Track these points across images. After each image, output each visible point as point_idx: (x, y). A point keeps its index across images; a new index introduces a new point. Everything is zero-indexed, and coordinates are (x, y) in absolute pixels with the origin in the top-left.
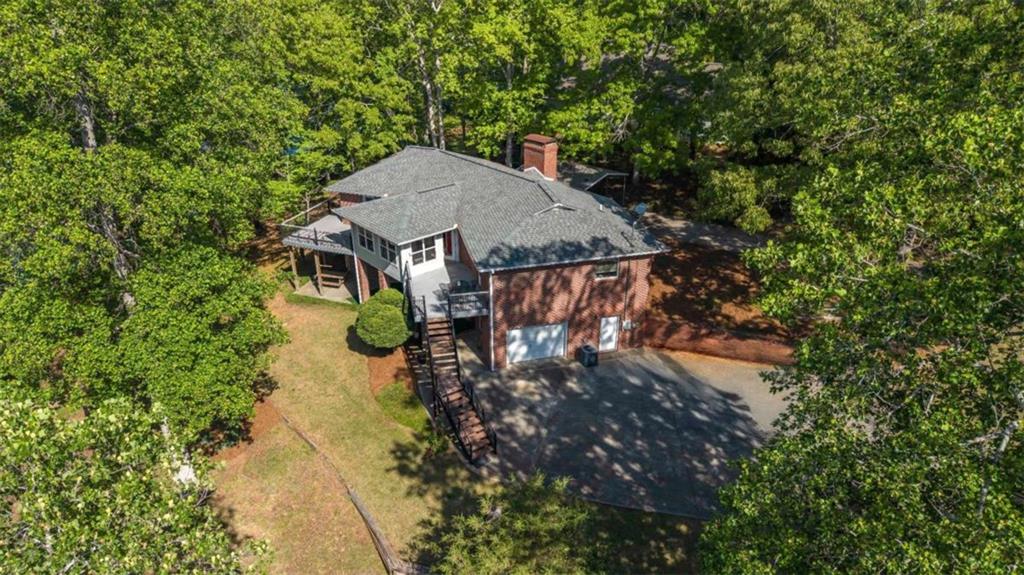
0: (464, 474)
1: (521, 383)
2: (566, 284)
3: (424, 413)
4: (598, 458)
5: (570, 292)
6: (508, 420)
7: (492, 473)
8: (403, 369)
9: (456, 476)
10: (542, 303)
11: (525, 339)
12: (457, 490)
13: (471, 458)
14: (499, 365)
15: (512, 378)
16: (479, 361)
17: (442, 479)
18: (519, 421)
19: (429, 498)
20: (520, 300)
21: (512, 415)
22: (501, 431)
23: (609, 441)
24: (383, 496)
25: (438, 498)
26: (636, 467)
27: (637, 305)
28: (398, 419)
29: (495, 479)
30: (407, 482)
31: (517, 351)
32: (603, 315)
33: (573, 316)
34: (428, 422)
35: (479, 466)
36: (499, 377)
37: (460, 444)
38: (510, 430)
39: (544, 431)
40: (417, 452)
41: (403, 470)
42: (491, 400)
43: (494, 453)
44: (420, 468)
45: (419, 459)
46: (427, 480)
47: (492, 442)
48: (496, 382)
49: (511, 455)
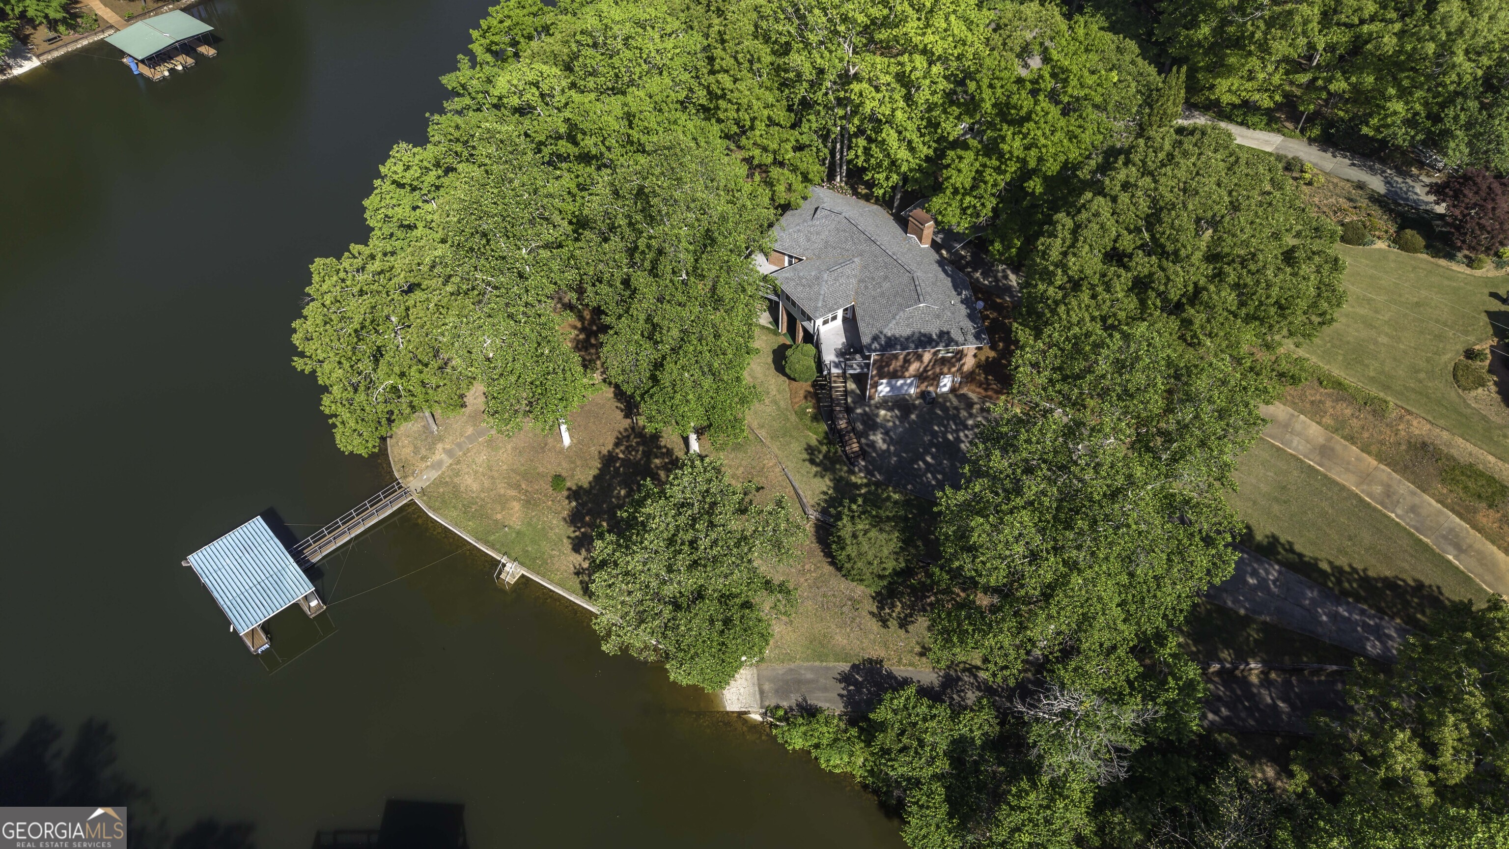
0: (845, 468)
1: (883, 412)
2: (919, 358)
3: (823, 427)
4: (920, 469)
5: (922, 362)
6: (872, 437)
7: (860, 471)
8: (809, 392)
9: (841, 470)
10: (902, 367)
11: (889, 384)
12: (841, 477)
13: (851, 461)
14: (871, 398)
15: (877, 408)
16: (858, 391)
17: (833, 471)
18: (878, 438)
19: (827, 479)
20: (888, 365)
21: (874, 434)
22: (867, 445)
23: (929, 459)
24: (803, 475)
25: (831, 480)
26: (939, 477)
27: (966, 368)
28: (809, 429)
29: (862, 475)
30: (815, 469)
31: (884, 389)
32: (942, 373)
33: (921, 374)
34: (826, 433)
35: (854, 466)
36: (870, 406)
37: (844, 451)
38: (872, 445)
39: (892, 448)
40: (820, 452)
41: (812, 462)
42: (864, 423)
43: (864, 459)
44: (821, 461)
45: (821, 457)
46: (826, 469)
47: (863, 453)
48: (867, 409)
49: (872, 461)
